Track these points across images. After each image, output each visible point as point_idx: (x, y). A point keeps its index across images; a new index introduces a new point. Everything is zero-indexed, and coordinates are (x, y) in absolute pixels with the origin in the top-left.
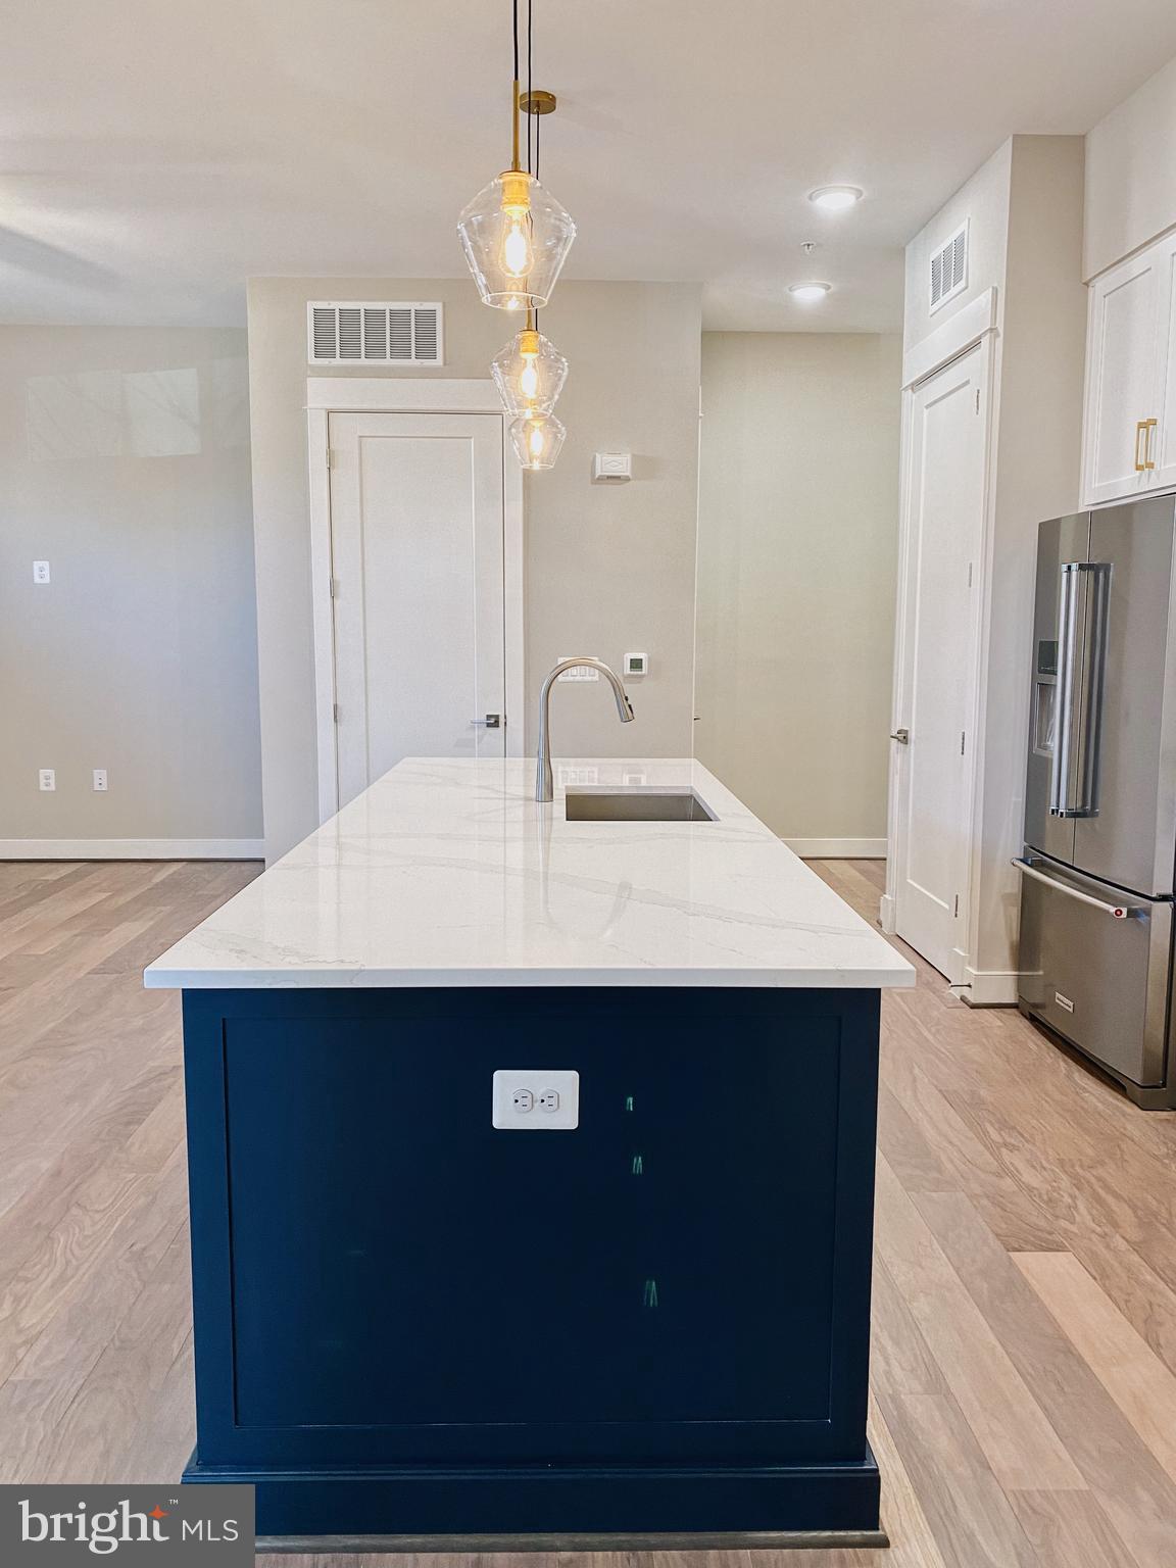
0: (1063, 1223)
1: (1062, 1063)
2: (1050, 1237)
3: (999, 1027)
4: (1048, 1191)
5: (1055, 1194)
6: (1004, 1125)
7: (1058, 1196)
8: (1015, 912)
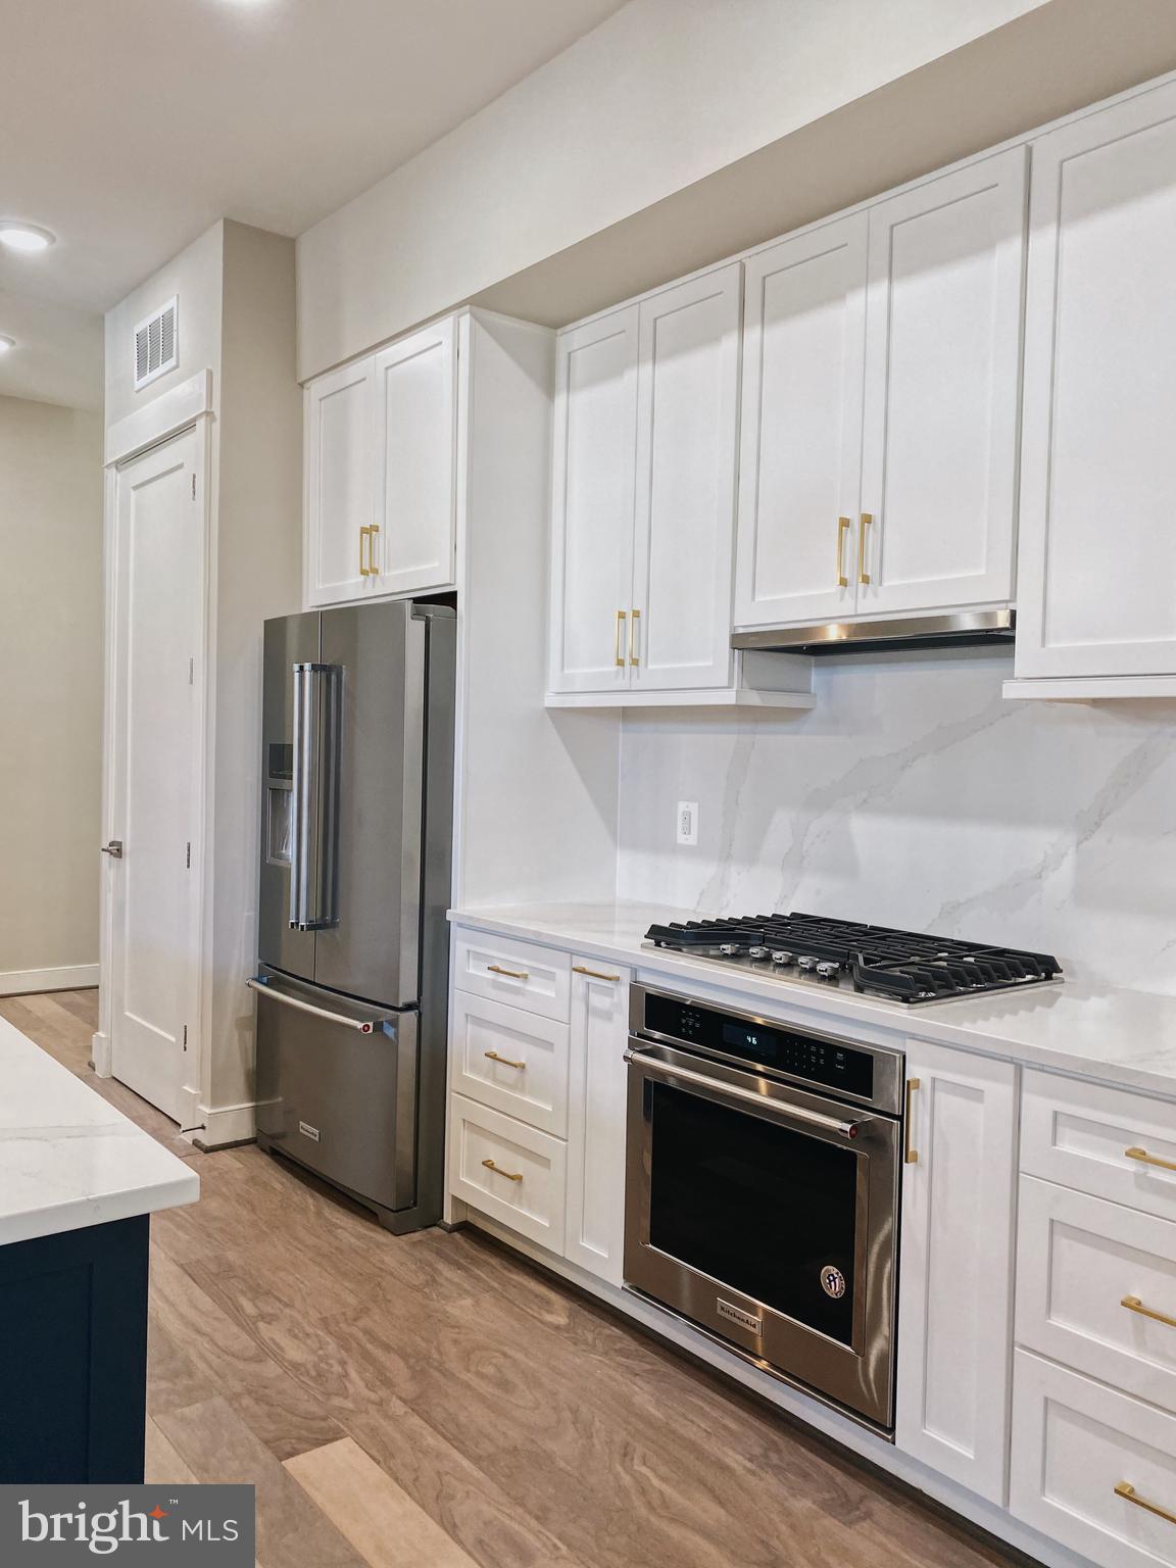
0: (337, 1401)
1: (310, 1201)
2: (323, 1424)
3: (239, 1169)
4: (315, 1366)
5: (322, 1365)
6: (257, 1292)
7: (326, 1367)
8: (250, 1037)
